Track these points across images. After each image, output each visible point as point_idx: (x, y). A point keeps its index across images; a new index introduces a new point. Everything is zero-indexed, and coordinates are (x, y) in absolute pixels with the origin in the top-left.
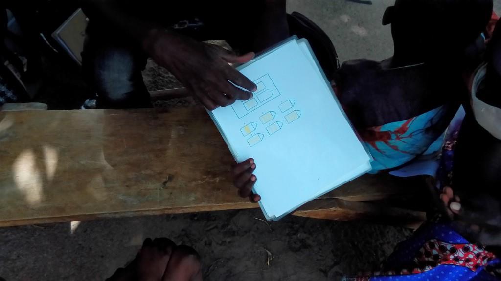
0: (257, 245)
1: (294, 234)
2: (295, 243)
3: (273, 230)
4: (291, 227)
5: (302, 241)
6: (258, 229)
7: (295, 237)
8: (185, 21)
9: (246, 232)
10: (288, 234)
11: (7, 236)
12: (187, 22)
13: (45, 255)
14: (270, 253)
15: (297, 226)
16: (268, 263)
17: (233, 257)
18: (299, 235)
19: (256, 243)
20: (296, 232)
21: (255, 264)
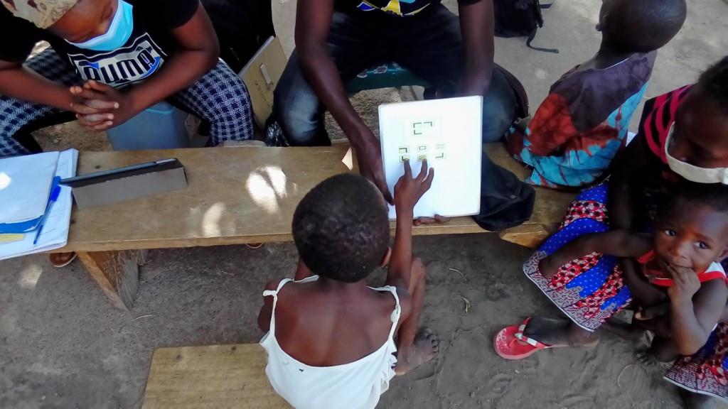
0: (453, 293)
1: (491, 284)
2: (493, 293)
3: (468, 280)
4: (487, 278)
5: (500, 291)
6: (452, 279)
7: (492, 287)
8: (384, 66)
9: (440, 281)
10: (484, 284)
11: (196, 282)
12: (387, 67)
13: (239, 299)
14: (467, 301)
15: (493, 277)
16: (466, 310)
17: (430, 305)
18: (496, 285)
19: (451, 291)
20: (493, 282)
21: (453, 311)
